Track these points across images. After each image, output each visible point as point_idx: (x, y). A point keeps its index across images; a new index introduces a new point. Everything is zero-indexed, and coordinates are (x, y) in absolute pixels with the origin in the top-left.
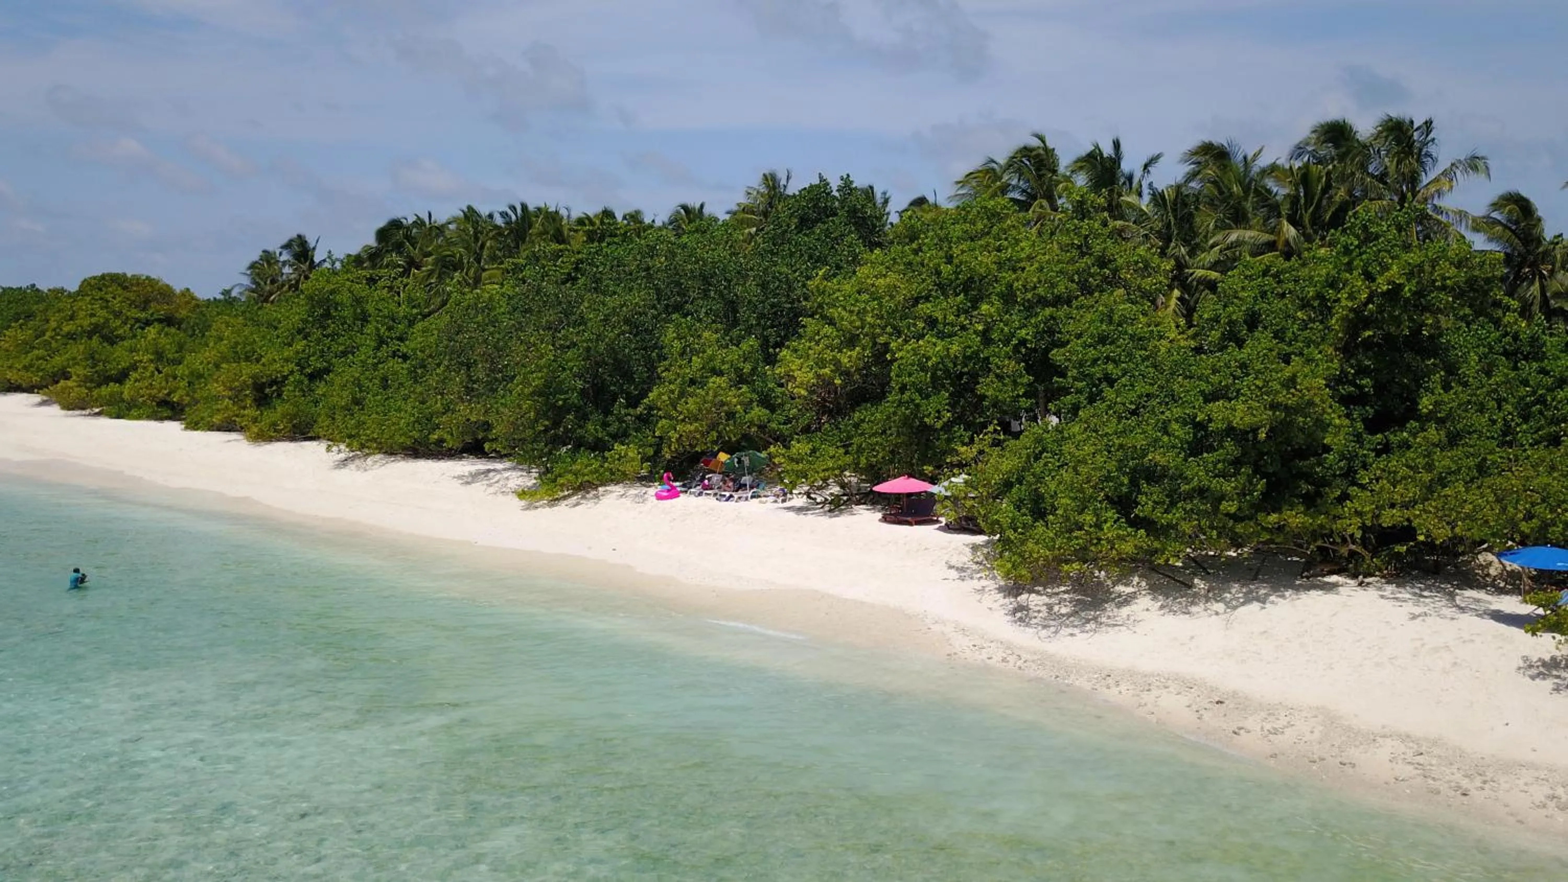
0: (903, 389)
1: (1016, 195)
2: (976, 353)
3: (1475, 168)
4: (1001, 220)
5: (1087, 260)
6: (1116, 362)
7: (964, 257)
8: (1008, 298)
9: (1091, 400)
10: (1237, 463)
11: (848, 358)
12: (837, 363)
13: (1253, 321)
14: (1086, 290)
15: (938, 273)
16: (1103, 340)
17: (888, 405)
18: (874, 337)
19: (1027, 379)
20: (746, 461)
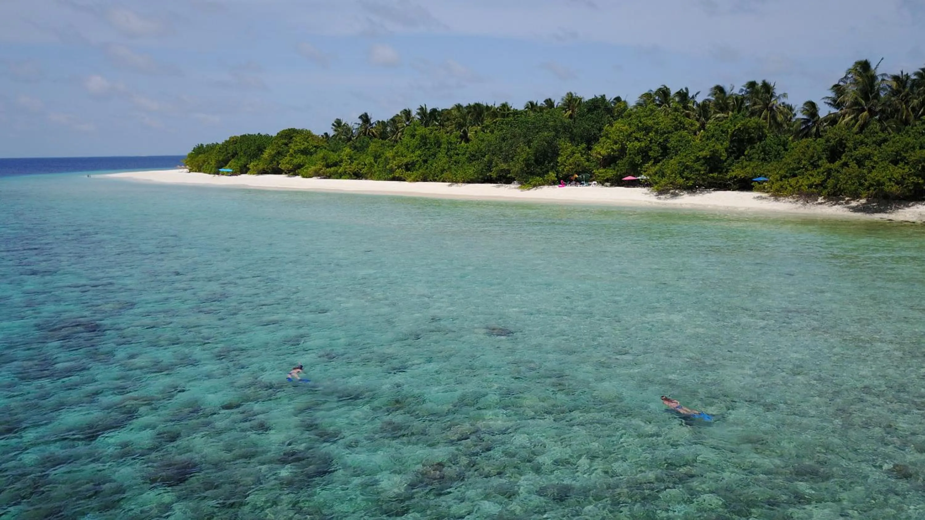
0: (630, 154)
1: (658, 102)
2: (648, 146)
3: (784, 96)
4: (654, 112)
5: (677, 122)
6: (682, 147)
7: (645, 121)
8: (656, 132)
9: (676, 155)
10: (704, 164)
11: (615, 147)
12: (612, 149)
13: (713, 136)
14: (676, 130)
15: (638, 126)
16: (679, 141)
17: (625, 159)
18: (622, 142)
19: (661, 151)
20: (584, 176)
